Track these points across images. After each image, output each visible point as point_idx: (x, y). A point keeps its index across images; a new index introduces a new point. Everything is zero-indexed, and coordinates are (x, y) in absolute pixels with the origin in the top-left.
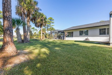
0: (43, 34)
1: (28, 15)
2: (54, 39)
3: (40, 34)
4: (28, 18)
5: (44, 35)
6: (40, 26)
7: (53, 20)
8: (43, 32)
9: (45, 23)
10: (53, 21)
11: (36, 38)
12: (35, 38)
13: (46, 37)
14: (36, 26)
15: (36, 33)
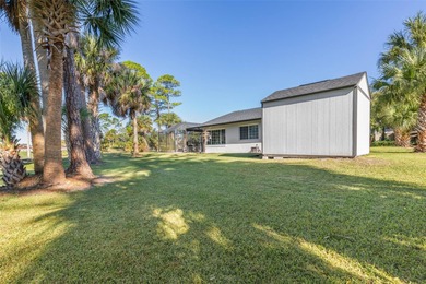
0: (141, 134)
1: (93, 88)
2: (177, 153)
3: (130, 135)
4: (94, 97)
5: (145, 140)
6: (131, 114)
7: (177, 84)
8: (142, 130)
9: (145, 103)
10: (175, 89)
11: (115, 151)
12: (111, 150)
13: (152, 145)
14: (116, 113)
15: (113, 131)
